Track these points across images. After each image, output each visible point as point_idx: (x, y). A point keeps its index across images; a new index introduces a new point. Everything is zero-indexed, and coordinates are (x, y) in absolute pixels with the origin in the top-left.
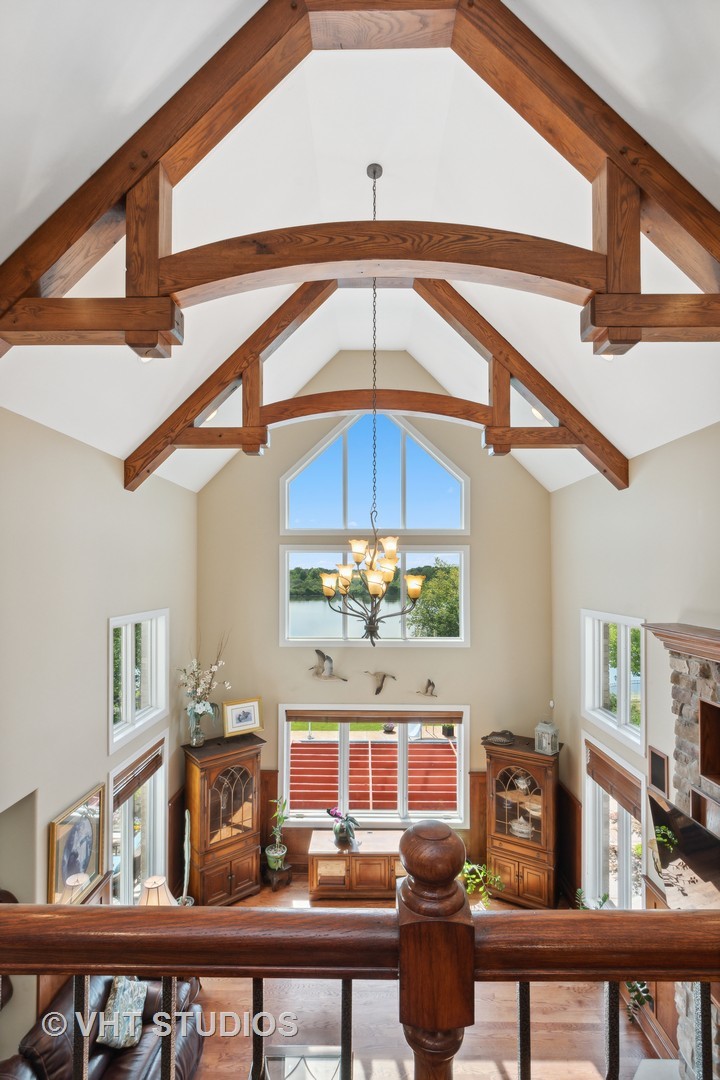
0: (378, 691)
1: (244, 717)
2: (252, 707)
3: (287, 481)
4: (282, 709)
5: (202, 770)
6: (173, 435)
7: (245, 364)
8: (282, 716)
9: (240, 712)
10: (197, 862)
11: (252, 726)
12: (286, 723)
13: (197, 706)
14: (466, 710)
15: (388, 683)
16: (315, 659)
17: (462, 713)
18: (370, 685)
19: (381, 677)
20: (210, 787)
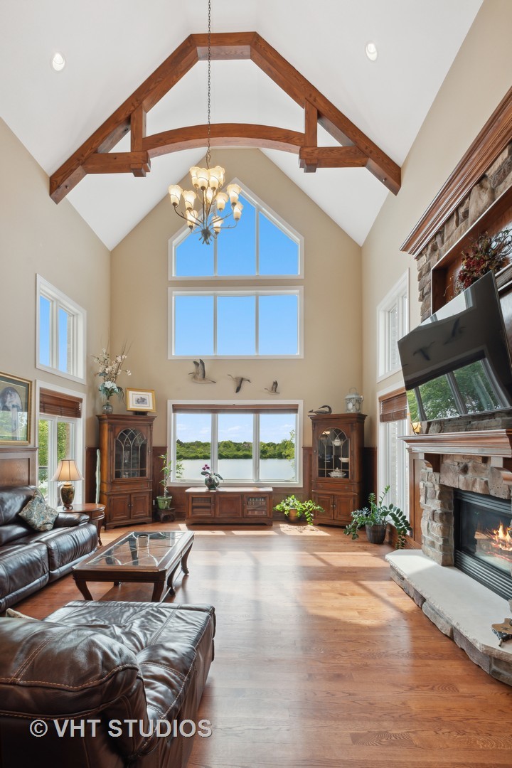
0: (238, 390)
1: (142, 401)
2: (149, 396)
3: (175, 242)
4: (170, 403)
5: (109, 423)
6: (83, 159)
7: (132, 108)
8: (170, 408)
9: (139, 397)
10: (105, 490)
11: (148, 406)
12: (172, 414)
13: (106, 383)
14: (300, 403)
15: (245, 385)
16: (193, 368)
17: (297, 406)
18: (233, 387)
19: (239, 381)
20: (115, 437)
